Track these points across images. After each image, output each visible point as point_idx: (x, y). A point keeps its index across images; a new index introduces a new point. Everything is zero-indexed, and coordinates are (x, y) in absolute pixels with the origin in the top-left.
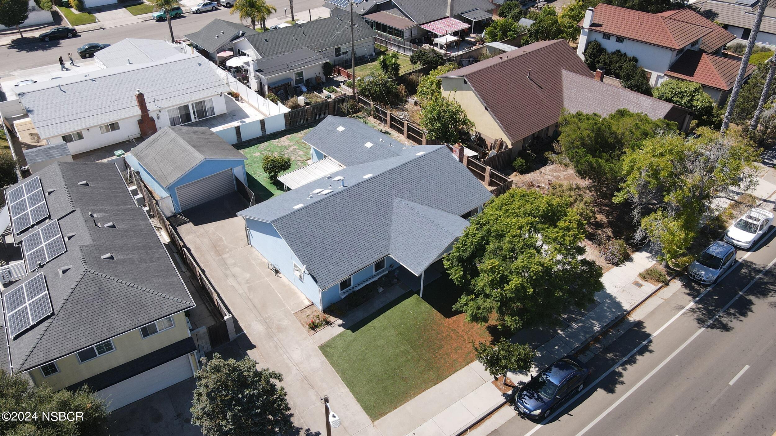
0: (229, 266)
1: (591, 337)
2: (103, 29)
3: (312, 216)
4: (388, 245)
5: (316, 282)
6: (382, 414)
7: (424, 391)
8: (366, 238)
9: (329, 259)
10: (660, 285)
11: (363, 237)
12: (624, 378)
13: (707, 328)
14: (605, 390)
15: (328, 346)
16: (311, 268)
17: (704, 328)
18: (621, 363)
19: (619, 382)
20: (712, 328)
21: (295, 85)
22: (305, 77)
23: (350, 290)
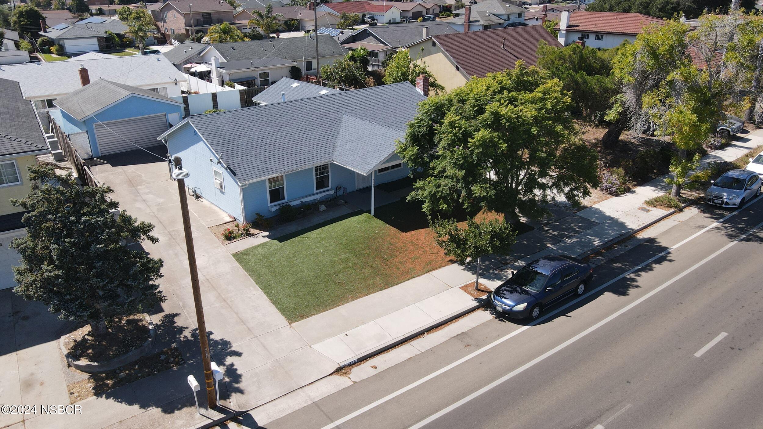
0: (141, 194)
1: (591, 250)
4: (332, 153)
5: (235, 175)
8: (305, 144)
9: (256, 157)
10: (672, 210)
12: (639, 282)
13: (739, 241)
14: (614, 292)
15: (245, 254)
16: (230, 162)
17: (737, 242)
18: (632, 270)
19: (632, 286)
20: (746, 241)
22: (271, 79)
23: (283, 203)
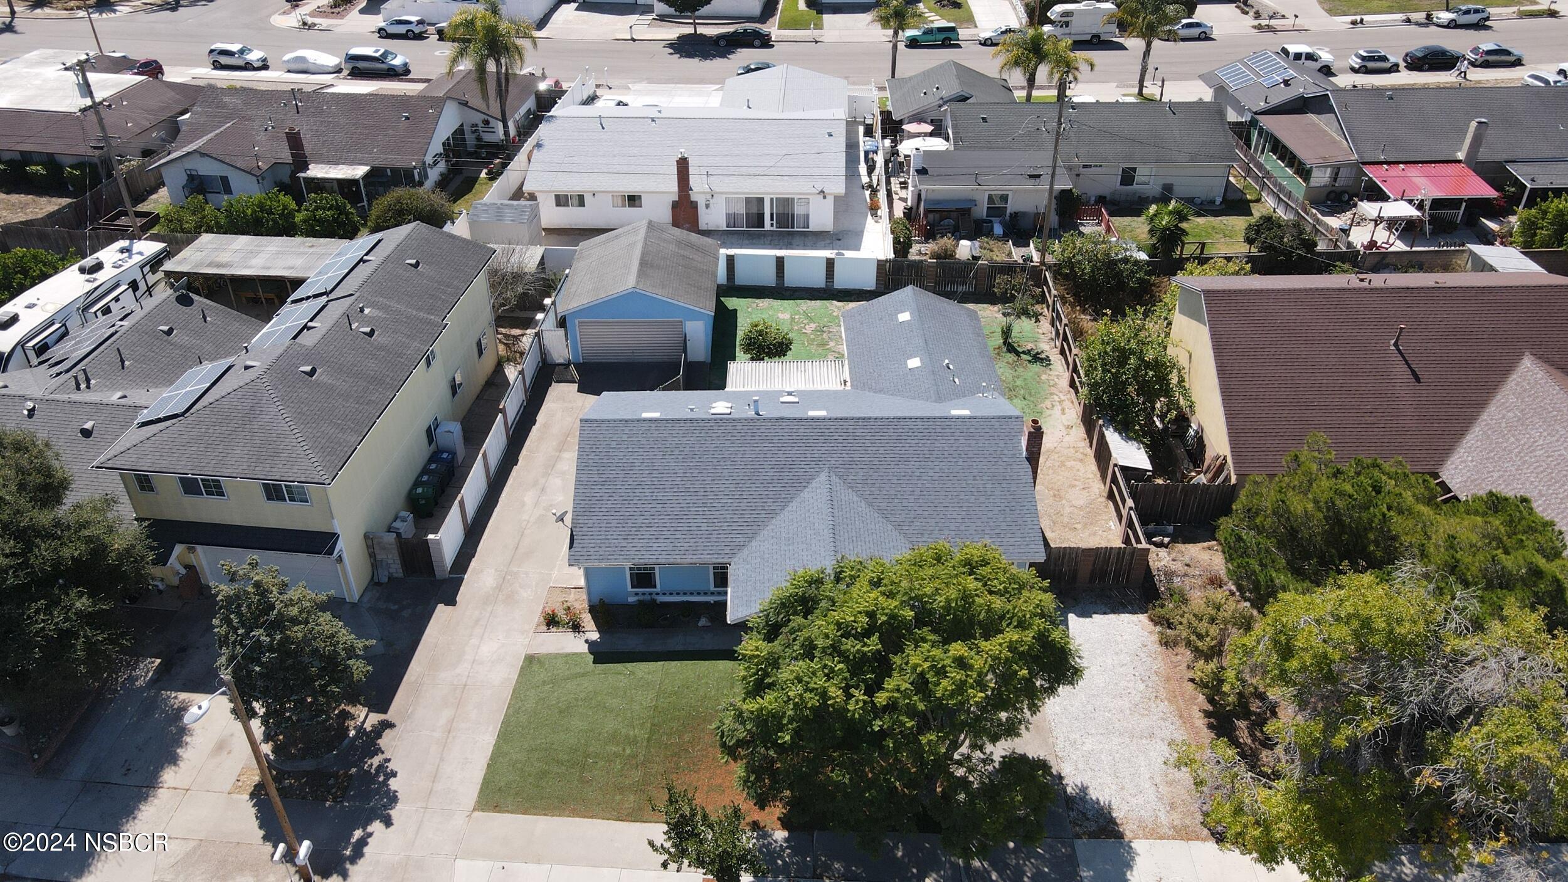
0: (553, 472)
2: (817, 42)
3: (651, 439)
4: (740, 547)
5: (571, 547)
6: (497, 808)
7: (592, 817)
8: (712, 517)
9: (621, 521)
11: (707, 513)
15: (540, 662)
16: (580, 521)
21: (985, 217)
22: (1011, 207)
23: (651, 594)
